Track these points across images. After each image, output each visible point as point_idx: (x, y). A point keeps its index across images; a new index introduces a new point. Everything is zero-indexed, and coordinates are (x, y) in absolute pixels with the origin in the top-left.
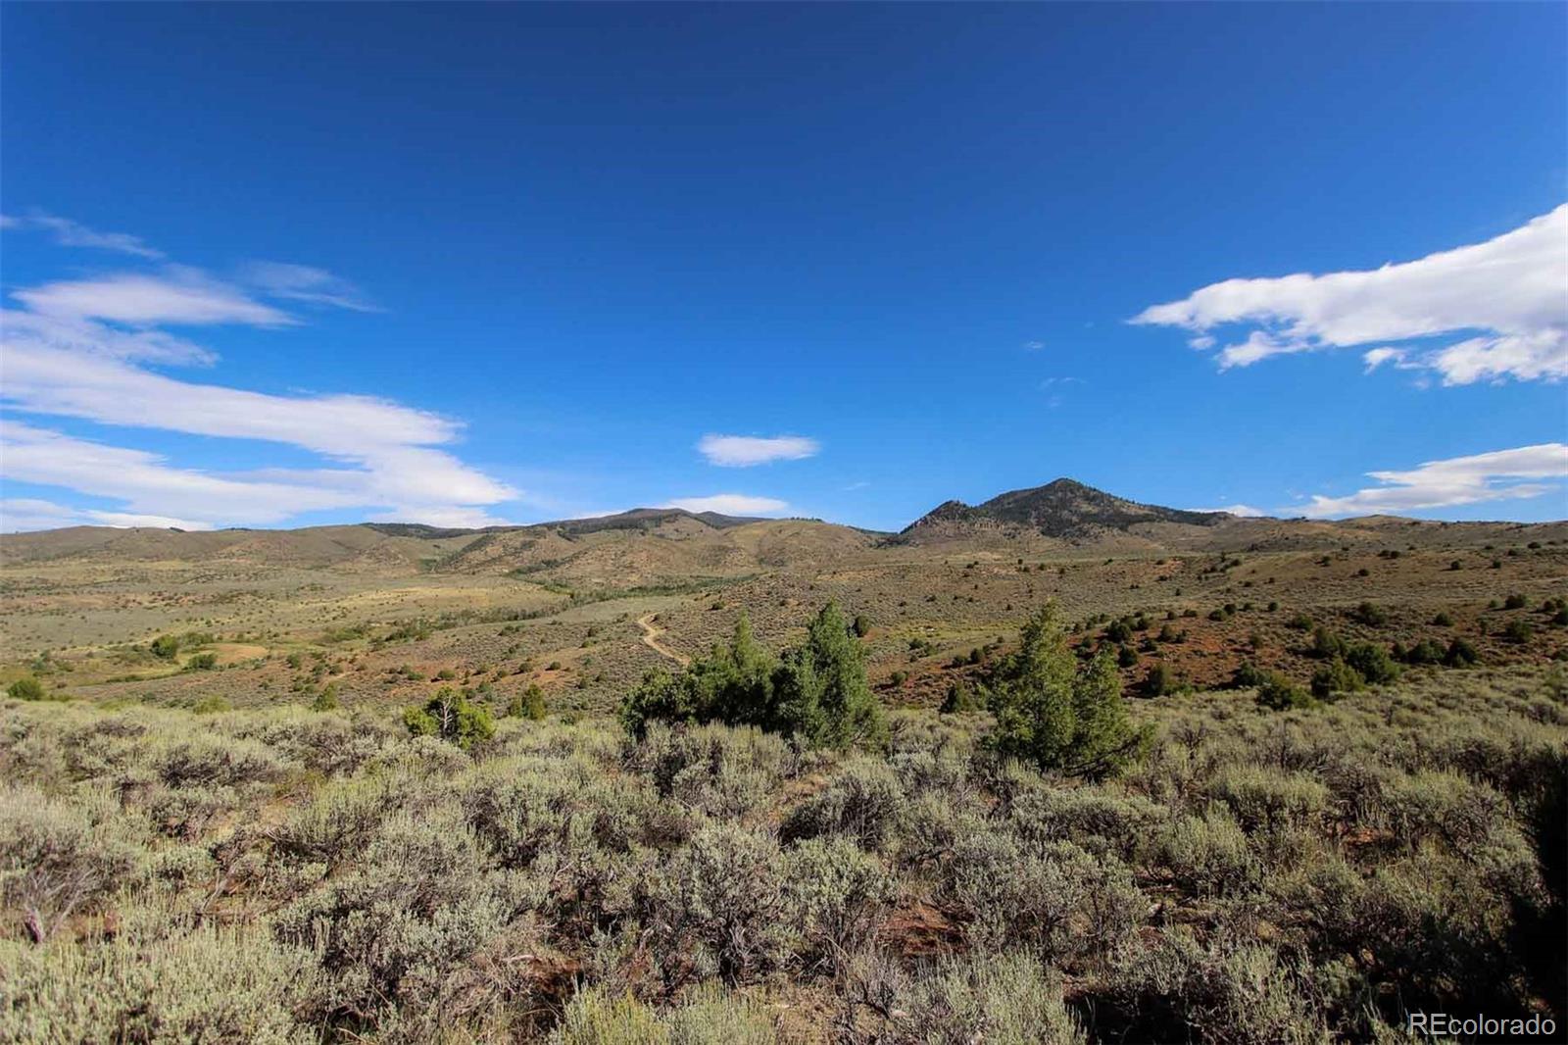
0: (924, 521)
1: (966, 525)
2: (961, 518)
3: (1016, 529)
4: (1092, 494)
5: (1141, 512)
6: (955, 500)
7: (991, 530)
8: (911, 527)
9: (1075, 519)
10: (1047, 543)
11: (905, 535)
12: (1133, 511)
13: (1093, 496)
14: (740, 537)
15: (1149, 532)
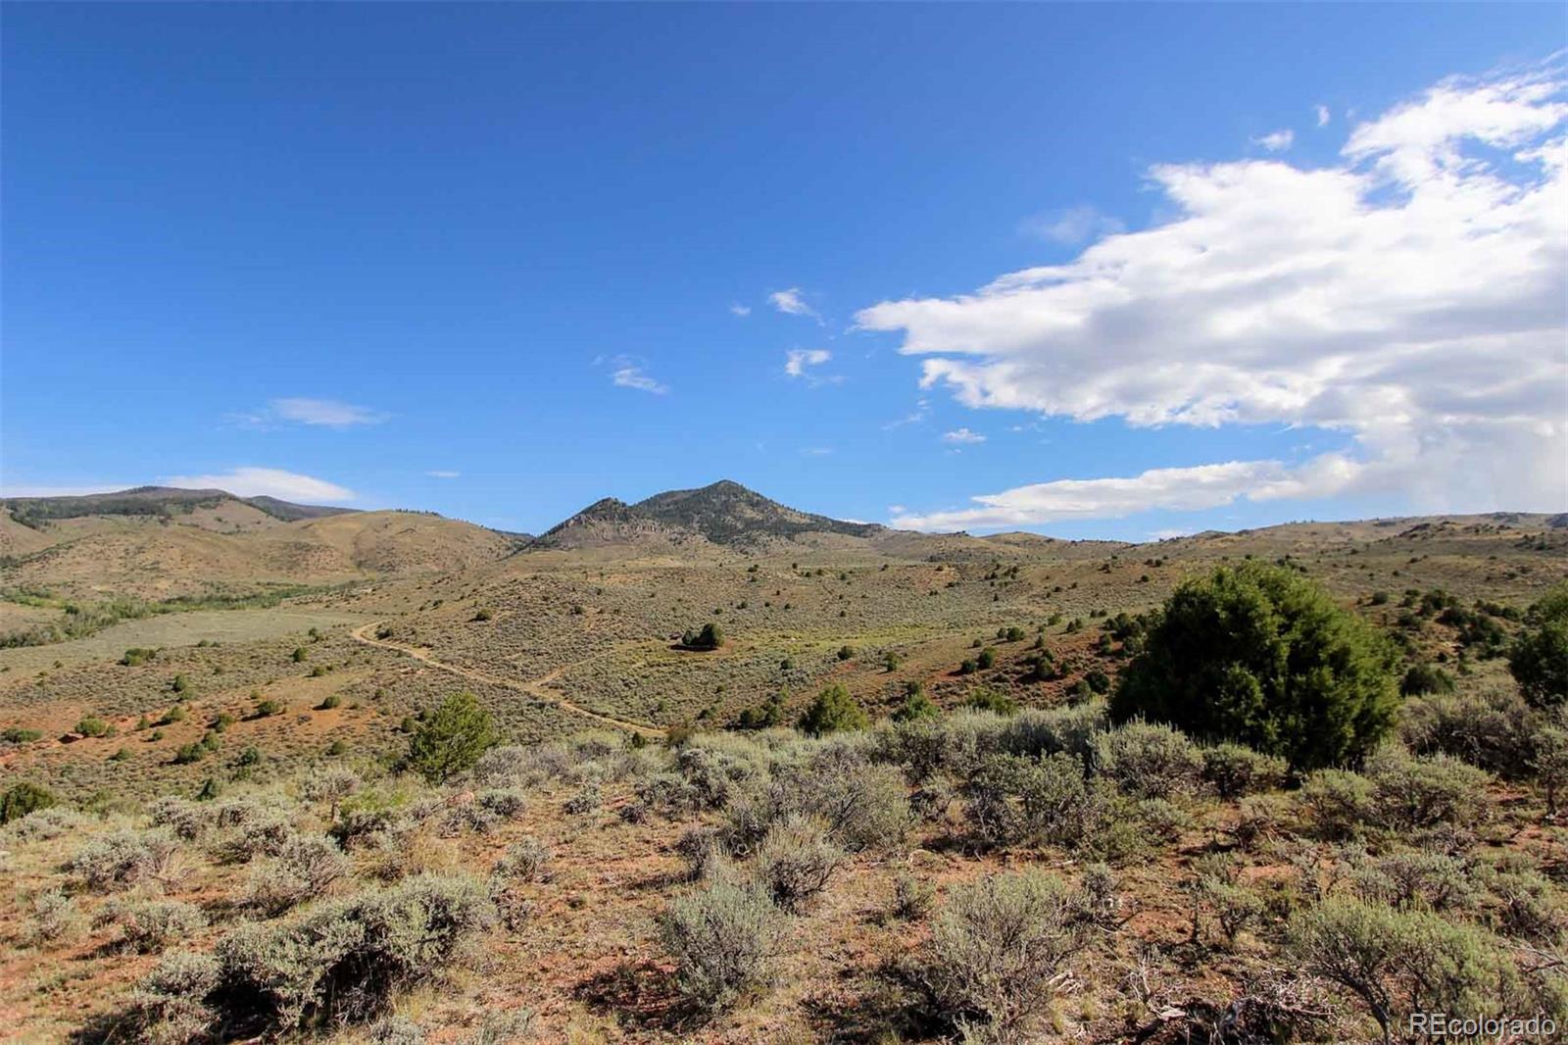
0: (578, 520)
1: (626, 526)
2: (621, 519)
3: (682, 534)
4: (756, 498)
5: (803, 521)
6: (613, 498)
7: (656, 533)
8: (561, 527)
9: (740, 526)
10: (715, 550)
11: (553, 538)
12: (796, 519)
13: (757, 502)
14: (324, 531)
15: (815, 542)
